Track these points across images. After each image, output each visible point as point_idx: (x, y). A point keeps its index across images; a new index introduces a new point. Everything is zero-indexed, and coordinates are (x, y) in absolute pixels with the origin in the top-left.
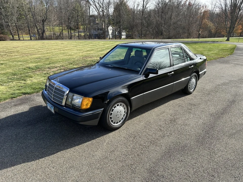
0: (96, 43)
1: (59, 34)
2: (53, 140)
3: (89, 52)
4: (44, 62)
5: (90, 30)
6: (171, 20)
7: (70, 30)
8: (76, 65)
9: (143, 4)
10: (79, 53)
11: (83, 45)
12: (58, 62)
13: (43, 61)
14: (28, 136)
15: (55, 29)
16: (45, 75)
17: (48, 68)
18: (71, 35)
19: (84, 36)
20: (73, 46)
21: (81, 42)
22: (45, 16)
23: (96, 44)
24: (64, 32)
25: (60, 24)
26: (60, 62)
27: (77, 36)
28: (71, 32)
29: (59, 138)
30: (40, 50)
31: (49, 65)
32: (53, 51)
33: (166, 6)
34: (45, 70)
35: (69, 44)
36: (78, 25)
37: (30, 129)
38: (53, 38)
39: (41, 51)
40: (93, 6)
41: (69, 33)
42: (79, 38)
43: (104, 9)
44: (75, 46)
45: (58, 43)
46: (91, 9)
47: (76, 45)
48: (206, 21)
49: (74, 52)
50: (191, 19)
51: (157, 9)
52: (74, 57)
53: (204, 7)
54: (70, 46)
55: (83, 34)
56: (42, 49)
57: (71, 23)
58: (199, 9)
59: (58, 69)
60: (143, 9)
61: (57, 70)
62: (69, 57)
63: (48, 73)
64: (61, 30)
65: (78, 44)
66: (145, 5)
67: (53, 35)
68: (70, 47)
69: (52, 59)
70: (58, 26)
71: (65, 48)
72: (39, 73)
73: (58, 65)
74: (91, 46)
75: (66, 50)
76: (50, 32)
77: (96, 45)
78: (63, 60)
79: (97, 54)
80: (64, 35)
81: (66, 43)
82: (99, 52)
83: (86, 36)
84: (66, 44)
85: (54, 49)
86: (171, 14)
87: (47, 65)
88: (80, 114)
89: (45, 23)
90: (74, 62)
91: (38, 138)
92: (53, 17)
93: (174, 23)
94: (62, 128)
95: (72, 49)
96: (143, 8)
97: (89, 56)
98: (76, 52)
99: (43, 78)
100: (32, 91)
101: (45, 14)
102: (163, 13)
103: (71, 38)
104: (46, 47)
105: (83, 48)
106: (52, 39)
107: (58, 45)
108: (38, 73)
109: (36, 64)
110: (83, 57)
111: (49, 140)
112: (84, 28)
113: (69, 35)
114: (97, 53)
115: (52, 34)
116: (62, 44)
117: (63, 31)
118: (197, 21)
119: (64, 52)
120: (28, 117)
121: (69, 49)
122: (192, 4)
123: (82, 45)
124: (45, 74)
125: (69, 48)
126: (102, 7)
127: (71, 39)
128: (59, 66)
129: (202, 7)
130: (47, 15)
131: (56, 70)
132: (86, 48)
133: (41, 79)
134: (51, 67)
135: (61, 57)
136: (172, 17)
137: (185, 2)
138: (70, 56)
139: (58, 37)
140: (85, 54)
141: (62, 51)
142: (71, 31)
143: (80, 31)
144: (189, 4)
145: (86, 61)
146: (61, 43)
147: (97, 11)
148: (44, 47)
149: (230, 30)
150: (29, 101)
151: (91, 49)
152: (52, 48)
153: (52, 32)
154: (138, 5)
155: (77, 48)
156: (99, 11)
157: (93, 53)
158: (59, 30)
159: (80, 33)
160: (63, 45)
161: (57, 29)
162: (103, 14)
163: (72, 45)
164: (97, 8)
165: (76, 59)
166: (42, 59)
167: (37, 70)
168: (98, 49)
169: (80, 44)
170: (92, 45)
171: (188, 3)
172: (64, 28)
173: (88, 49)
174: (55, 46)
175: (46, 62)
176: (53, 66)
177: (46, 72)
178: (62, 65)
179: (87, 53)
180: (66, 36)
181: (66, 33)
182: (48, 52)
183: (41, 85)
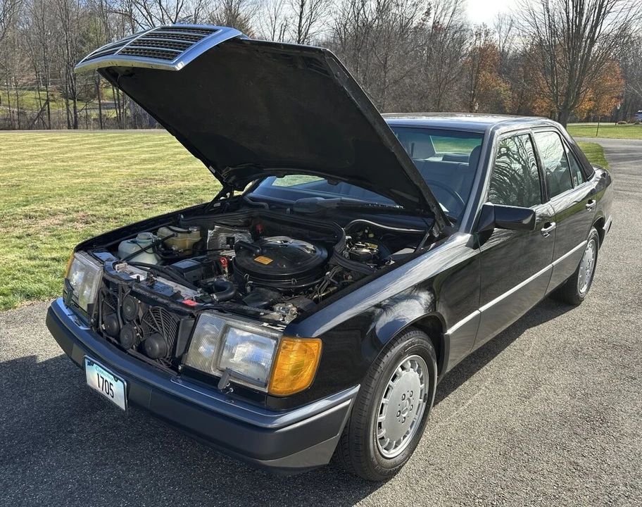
0: (163, 139)
1: (36, 114)
3: (149, 166)
4: (5, 196)
6: (386, 73)
7: (71, 101)
8: (124, 206)
9: (298, 25)
10: (118, 168)
11: (122, 145)
12: (54, 196)
15: (24, 97)
16: (22, 241)
17: (26, 216)
18: (76, 117)
19: (118, 119)
20: (90, 146)
21: (114, 137)
23: (164, 142)
24: (53, 106)
25: (41, 83)
26: (61, 195)
27: (94, 119)
28: (75, 107)
31: (27, 208)
32: (27, 162)
33: (367, 33)
34: (16, 223)
35: (74, 142)
36: (97, 85)
38: (17, 126)
41: (68, 109)
42: (102, 124)
44: (98, 148)
45: (39, 140)
47: (99, 143)
48: (485, 76)
49: (100, 164)
50: (445, 69)
51: (341, 38)
52: (108, 182)
53: (483, 35)
54: (82, 147)
55: (113, 114)
57: (75, 79)
58: (461, 41)
59: (64, 221)
60: (299, 40)
61: (60, 225)
62: (89, 180)
63: (28, 235)
64: (43, 102)
65: (105, 142)
66: (304, 27)
67: (16, 116)
68: (81, 150)
69: (33, 187)
70: (33, 89)
71: (66, 153)
73: (59, 208)
74: (148, 147)
75: (72, 159)
76: (9, 107)
77: (163, 145)
78: (71, 191)
79: (180, 169)
80: (52, 116)
81: (65, 137)
82: (184, 164)
83: (124, 120)
84: (67, 142)
85: (31, 157)
86: (386, 54)
87: (18, 205)
90: (111, 196)
92: (18, 61)
93: (396, 82)
95: (89, 155)
96: (300, 36)
97: (156, 177)
98: (108, 165)
99: (17, 253)
102: (359, 50)
103: (74, 125)
105: (125, 153)
106: (14, 129)
107: (39, 145)
110: (136, 181)
112: (116, 95)
113: (68, 115)
114: (178, 167)
115: (13, 112)
116: (51, 141)
117: (51, 104)
118: (461, 73)
119: (65, 164)
121: (81, 157)
122: (445, 25)
123: (118, 145)
124: (19, 238)
125: (78, 154)
127: (75, 127)
128: (62, 208)
129: (476, 35)
131: (56, 222)
132: (137, 154)
133: (11, 257)
134: (36, 211)
135: (61, 180)
136: (389, 63)
137: (424, 21)
138: (91, 177)
139: (33, 123)
140: (137, 170)
141: (59, 164)
142: (75, 102)
143: (105, 104)
144: (434, 27)
145: (152, 193)
146: (50, 138)
151: (152, 155)
152: (23, 152)
153: (14, 107)
154: (284, 28)
155: (106, 152)
157: (163, 167)
158: (38, 101)
159: (104, 109)
160: (55, 145)
161: (31, 99)
163: (88, 146)
165: (116, 186)
168: (178, 156)
169: (112, 143)
170: (151, 143)
171: (430, 23)
172: (52, 95)
173: (143, 156)
174: (31, 148)
175: (15, 198)
176: (42, 211)
177: (21, 231)
178: (73, 205)
179: (143, 167)
180: (59, 119)
181: (61, 109)
182: (11, 164)
183: (13, 279)
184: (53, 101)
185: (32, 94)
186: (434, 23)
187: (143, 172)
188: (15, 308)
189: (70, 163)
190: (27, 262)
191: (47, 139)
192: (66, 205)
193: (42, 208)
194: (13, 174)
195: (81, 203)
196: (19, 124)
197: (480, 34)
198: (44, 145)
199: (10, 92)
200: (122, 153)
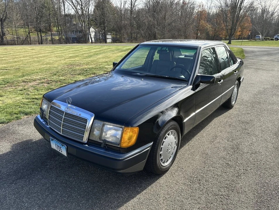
0: (78, 48)
1: (25, 38)
2: (72, 203)
3: (73, 59)
4: (14, 73)
5: (66, 32)
6: (165, 21)
7: (39, 33)
8: (63, 76)
9: (130, 1)
10: (60, 60)
11: (61, 51)
12: (34, 73)
13: (12, 72)
14: (23, 202)
15: (19, 31)
16: (22, 92)
17: (23, 81)
18: (42, 39)
19: (59, 40)
20: (48, 51)
21: (58, 47)
22: (4, 14)
23: (79, 49)
25: (26, 25)
26: (37, 72)
27: (49, 40)
28: (41, 35)
29: (80, 197)
30: (3, 59)
31: (23, 78)
32: (22, 59)
33: (158, 5)
34: (19, 84)
35: (41, 50)
36: (50, 26)
37: (23, 187)
38: (17, 43)
39: (5, 60)
40: (69, 2)
41: (38, 36)
42: (53, 42)
43: (82, 6)
44: (51, 52)
45: (27, 49)
46: (66, 6)
48: (203, 22)
49: (52, 59)
50: (187, 20)
51: (148, 7)
52: (56, 66)
53: (201, 6)
54: (45, 52)
55: (57, 38)
56: (6, 57)
57: (40, 23)
58: (193, 8)
59: (39, 83)
60: (131, 8)
61: (38, 85)
62: (48, 66)
63: (25, 89)
64: (27, 33)
65: (55, 50)
66: (133, 2)
67: (16, 39)
68: (45, 53)
69: (25, 69)
70: (22, 28)
71: (39, 54)
72: (12, 89)
73: (37, 78)
74: (72, 51)
75: (41, 57)
76: (13, 35)
77: (78, 50)
78: (41, 71)
79: (85, 60)
80: (31, 39)
81: (37, 48)
82: (87, 58)
83: (62, 40)
84: (39, 50)
85: (24, 57)
86: (165, 13)
87: (20, 77)
88: (121, 157)
89: (5, 24)
90: (57, 72)
91: (44, 202)
92: (15, 16)
93: (169, 25)
94: (79, 178)
95: (48, 55)
96: (131, 6)
97: (76, 64)
98: (56, 59)
99: (20, 97)
100: (9, 117)
101: (4, 12)
102: (155, 12)
103: (41, 42)
104: (10, 54)
105: (63, 54)
106: (16, 45)
107: (27, 52)
108: (9, 90)
109: (3, 77)
110: (68, 65)
111: (64, 203)
112: (58, 30)
113: (38, 38)
114: (85, 59)
115: (15, 37)
116: (32, 49)
117: (31, 34)
118: (193, 21)
119: (38, 59)
120: (12, 163)
121: (44, 56)
122: (187, 2)
123: (60, 51)
124: (21, 90)
125: (44, 55)
126: (80, 3)
127: (42, 44)
128: (38, 78)
130: (6, 13)
131: (36, 83)
132: (68, 54)
133: (18, 98)
134: (27, 79)
135: (36, 66)
136: (166, 17)
137: (179, 0)
138: (49, 64)
139: (24, 42)
140: (68, 61)
141: (36, 59)
142: (41, 33)
143: (54, 34)
144: (183, 3)
145: (74, 70)
146: (31, 48)
147: (74, 9)
148: (8, 54)
149: (231, 32)
150: (8, 134)
151: (74, 55)
152: (20, 55)
153: (15, 35)
154: (125, 3)
155: (55, 54)
156: (76, 9)
157: (78, 59)
158: (25, 33)
159: (53, 36)
160: (34, 51)
161: (22, 32)
162: (82, 12)
163: (47, 51)
164: (74, 5)
165: (60, 68)
166: (9, 69)
167: (6, 85)
168: (84, 55)
169: (57, 50)
170: (73, 50)
172: (31, 30)
173: (70, 55)
174: (23, 53)
175: (18, 74)
176: (30, 79)
177: (21, 87)
178: (42, 76)
179: (70, 60)
180: (35, 40)
181: (35, 36)
182: (15, 60)
183: (20, 107)
184: (31, 32)
185: (22, 30)
186: (183, 1)
187: (70, 62)
188: (21, 119)
189: (40, 59)
190: (25, 100)
191: (30, 49)
192: (40, 76)
193: (30, 78)
194: (16, 64)
195: (46, 76)
196: (17, 42)
197: (200, 6)
198: (29, 52)
199: (13, 29)
200: (62, 54)
